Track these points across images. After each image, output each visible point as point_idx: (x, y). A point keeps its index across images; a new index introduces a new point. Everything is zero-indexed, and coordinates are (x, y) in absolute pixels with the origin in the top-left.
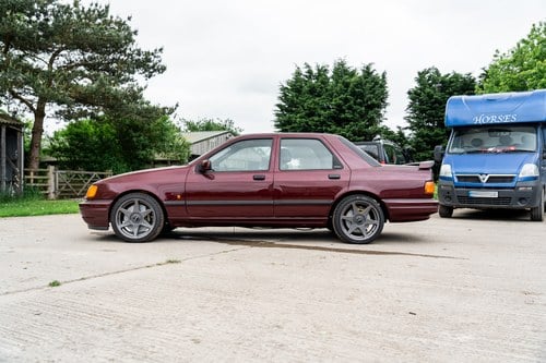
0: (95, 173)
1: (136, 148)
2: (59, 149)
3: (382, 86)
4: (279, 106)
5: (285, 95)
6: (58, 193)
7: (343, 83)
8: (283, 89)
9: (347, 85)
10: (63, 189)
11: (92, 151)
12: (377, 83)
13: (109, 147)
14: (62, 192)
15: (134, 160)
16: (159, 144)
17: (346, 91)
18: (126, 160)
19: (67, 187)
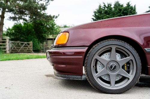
0: (25, 43)
1: (42, 33)
2: (10, 34)
3: (135, 10)
4: (93, 19)
5: (95, 15)
6: (11, 51)
7: (119, 9)
8: (95, 12)
9: (120, 10)
10: (12, 49)
11: (24, 34)
12: (132, 9)
13: (30, 32)
14: (12, 50)
15: (41, 38)
16: (51, 31)
17: (120, 12)
18: (37, 38)
19: (14, 48)
